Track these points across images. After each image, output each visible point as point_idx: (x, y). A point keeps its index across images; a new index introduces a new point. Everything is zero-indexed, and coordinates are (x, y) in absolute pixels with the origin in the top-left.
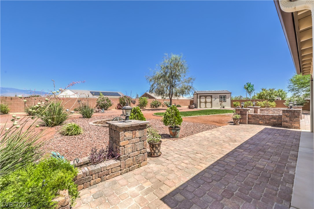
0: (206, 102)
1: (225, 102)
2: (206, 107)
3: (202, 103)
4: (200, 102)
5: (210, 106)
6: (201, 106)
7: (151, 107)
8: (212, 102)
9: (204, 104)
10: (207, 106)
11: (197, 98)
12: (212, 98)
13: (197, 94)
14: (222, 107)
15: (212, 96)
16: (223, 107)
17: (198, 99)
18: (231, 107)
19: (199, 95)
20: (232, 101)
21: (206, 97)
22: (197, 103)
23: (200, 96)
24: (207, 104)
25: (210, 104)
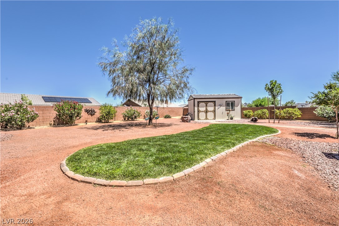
0: (206, 112)
1: (233, 111)
2: (206, 118)
3: (201, 113)
4: (198, 111)
5: (213, 117)
6: (200, 117)
7: (125, 119)
8: (215, 111)
9: (204, 114)
10: (208, 117)
11: (194, 106)
12: (215, 105)
13: (194, 99)
14: (230, 119)
15: (215, 102)
16: (232, 119)
17: (195, 108)
18: (242, 117)
19: (196, 101)
20: (243, 109)
21: (206, 103)
22: (194, 112)
23: (198, 102)
24: (208, 114)
25: (212, 114)
